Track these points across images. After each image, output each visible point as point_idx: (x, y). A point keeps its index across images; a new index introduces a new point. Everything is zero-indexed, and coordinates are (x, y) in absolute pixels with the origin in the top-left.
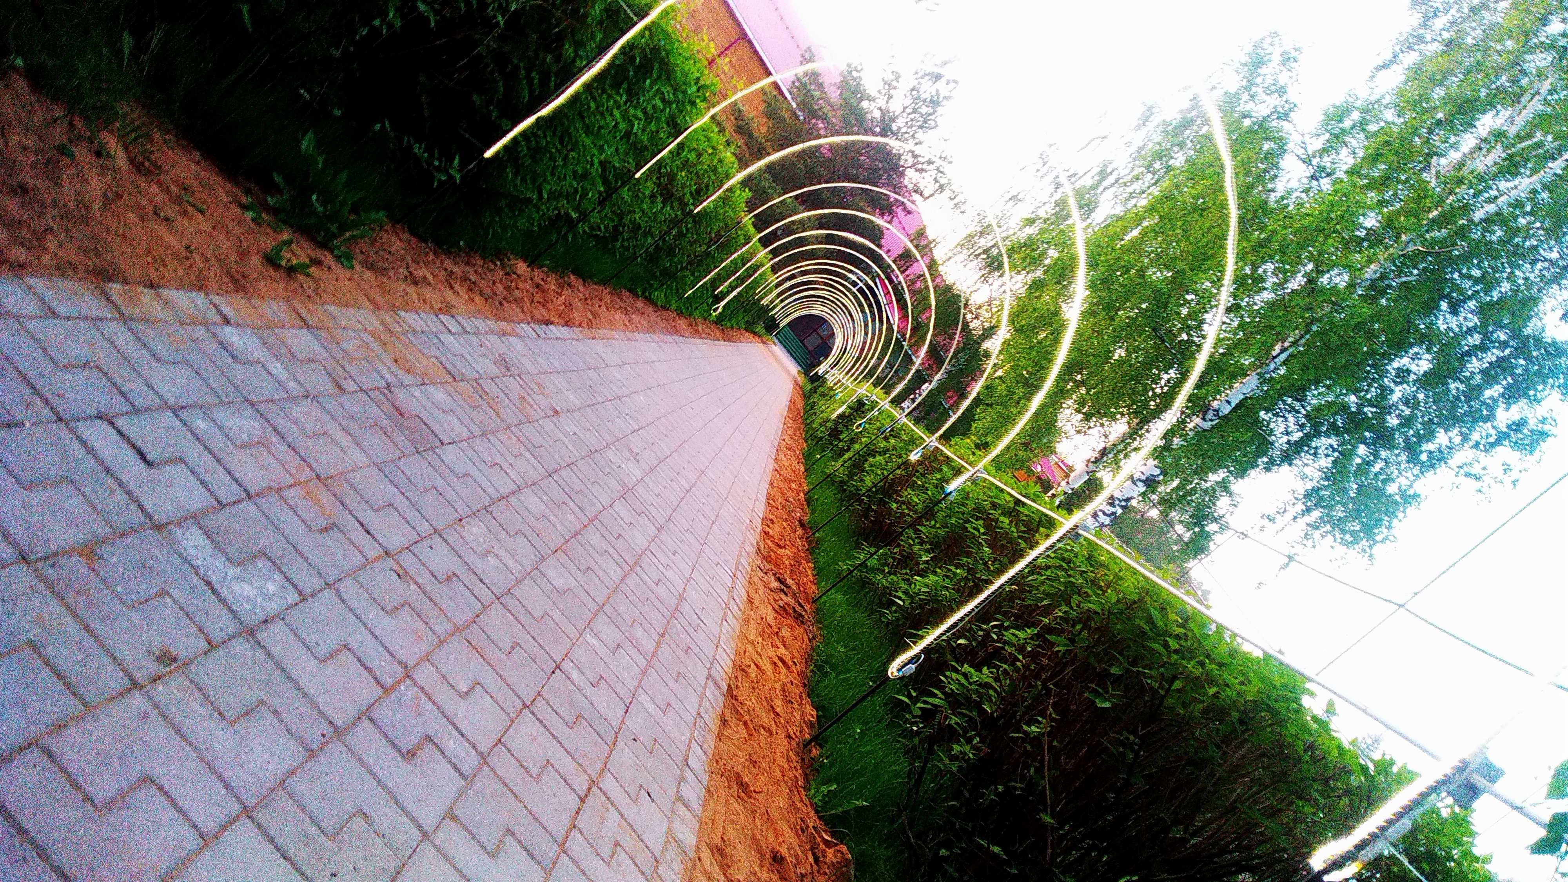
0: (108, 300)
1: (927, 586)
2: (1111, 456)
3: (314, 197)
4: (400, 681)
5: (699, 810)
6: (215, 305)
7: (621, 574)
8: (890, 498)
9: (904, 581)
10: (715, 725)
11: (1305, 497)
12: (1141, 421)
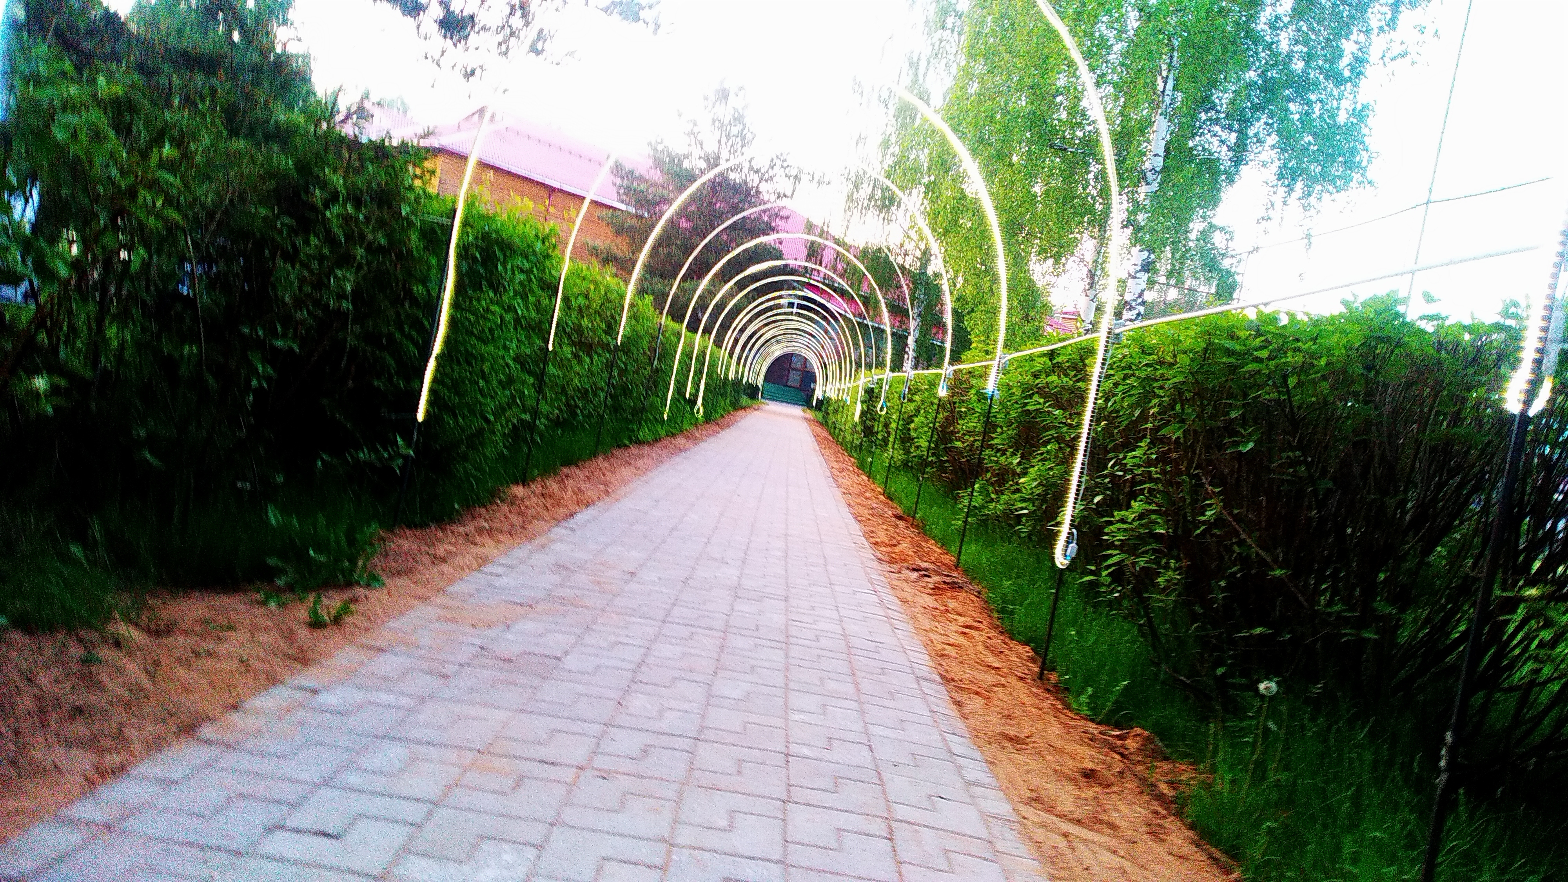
0: (209, 742)
1: (1035, 480)
2: (1099, 272)
3: (311, 552)
4: (669, 852)
5: (992, 782)
6: (297, 687)
7: (781, 652)
8: (951, 441)
9: (1014, 492)
10: (952, 711)
11: (1279, 179)
12: (1100, 226)
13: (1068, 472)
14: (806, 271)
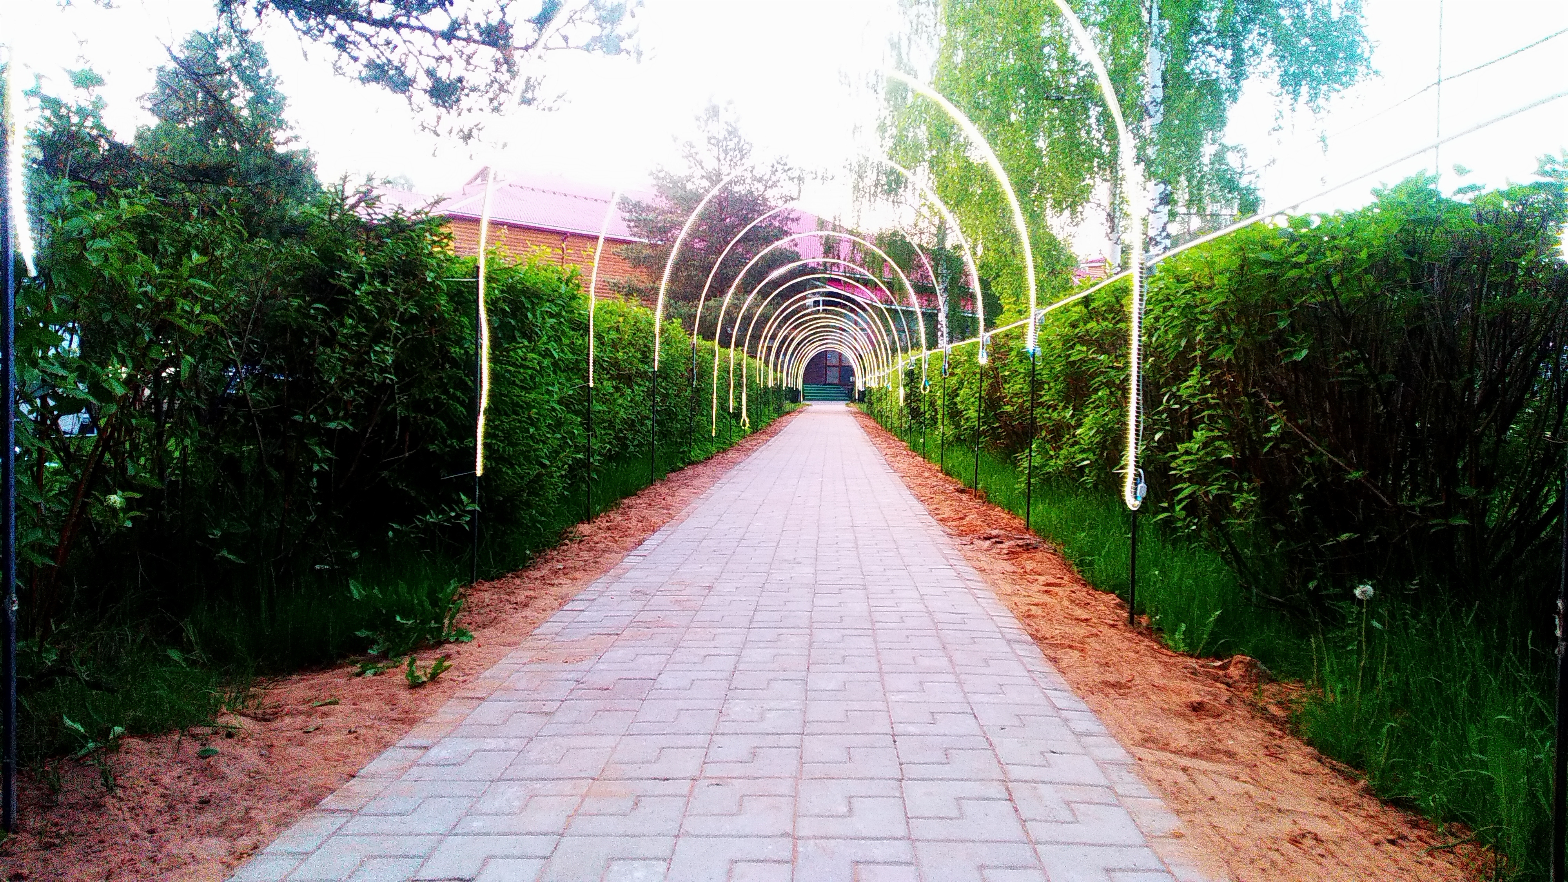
0: (333, 811)
1: (1091, 429)
2: (1118, 214)
3: (398, 618)
4: (795, 846)
5: (1103, 729)
6: (407, 747)
7: (870, 639)
8: (1000, 407)
9: (1072, 446)
10: (1049, 668)
11: (1283, 87)
12: (1111, 168)
13: (1124, 414)
14: (826, 267)
